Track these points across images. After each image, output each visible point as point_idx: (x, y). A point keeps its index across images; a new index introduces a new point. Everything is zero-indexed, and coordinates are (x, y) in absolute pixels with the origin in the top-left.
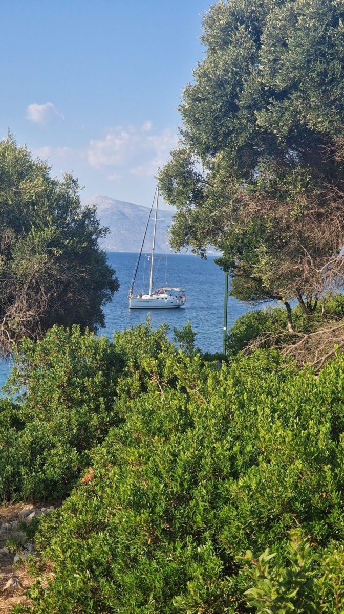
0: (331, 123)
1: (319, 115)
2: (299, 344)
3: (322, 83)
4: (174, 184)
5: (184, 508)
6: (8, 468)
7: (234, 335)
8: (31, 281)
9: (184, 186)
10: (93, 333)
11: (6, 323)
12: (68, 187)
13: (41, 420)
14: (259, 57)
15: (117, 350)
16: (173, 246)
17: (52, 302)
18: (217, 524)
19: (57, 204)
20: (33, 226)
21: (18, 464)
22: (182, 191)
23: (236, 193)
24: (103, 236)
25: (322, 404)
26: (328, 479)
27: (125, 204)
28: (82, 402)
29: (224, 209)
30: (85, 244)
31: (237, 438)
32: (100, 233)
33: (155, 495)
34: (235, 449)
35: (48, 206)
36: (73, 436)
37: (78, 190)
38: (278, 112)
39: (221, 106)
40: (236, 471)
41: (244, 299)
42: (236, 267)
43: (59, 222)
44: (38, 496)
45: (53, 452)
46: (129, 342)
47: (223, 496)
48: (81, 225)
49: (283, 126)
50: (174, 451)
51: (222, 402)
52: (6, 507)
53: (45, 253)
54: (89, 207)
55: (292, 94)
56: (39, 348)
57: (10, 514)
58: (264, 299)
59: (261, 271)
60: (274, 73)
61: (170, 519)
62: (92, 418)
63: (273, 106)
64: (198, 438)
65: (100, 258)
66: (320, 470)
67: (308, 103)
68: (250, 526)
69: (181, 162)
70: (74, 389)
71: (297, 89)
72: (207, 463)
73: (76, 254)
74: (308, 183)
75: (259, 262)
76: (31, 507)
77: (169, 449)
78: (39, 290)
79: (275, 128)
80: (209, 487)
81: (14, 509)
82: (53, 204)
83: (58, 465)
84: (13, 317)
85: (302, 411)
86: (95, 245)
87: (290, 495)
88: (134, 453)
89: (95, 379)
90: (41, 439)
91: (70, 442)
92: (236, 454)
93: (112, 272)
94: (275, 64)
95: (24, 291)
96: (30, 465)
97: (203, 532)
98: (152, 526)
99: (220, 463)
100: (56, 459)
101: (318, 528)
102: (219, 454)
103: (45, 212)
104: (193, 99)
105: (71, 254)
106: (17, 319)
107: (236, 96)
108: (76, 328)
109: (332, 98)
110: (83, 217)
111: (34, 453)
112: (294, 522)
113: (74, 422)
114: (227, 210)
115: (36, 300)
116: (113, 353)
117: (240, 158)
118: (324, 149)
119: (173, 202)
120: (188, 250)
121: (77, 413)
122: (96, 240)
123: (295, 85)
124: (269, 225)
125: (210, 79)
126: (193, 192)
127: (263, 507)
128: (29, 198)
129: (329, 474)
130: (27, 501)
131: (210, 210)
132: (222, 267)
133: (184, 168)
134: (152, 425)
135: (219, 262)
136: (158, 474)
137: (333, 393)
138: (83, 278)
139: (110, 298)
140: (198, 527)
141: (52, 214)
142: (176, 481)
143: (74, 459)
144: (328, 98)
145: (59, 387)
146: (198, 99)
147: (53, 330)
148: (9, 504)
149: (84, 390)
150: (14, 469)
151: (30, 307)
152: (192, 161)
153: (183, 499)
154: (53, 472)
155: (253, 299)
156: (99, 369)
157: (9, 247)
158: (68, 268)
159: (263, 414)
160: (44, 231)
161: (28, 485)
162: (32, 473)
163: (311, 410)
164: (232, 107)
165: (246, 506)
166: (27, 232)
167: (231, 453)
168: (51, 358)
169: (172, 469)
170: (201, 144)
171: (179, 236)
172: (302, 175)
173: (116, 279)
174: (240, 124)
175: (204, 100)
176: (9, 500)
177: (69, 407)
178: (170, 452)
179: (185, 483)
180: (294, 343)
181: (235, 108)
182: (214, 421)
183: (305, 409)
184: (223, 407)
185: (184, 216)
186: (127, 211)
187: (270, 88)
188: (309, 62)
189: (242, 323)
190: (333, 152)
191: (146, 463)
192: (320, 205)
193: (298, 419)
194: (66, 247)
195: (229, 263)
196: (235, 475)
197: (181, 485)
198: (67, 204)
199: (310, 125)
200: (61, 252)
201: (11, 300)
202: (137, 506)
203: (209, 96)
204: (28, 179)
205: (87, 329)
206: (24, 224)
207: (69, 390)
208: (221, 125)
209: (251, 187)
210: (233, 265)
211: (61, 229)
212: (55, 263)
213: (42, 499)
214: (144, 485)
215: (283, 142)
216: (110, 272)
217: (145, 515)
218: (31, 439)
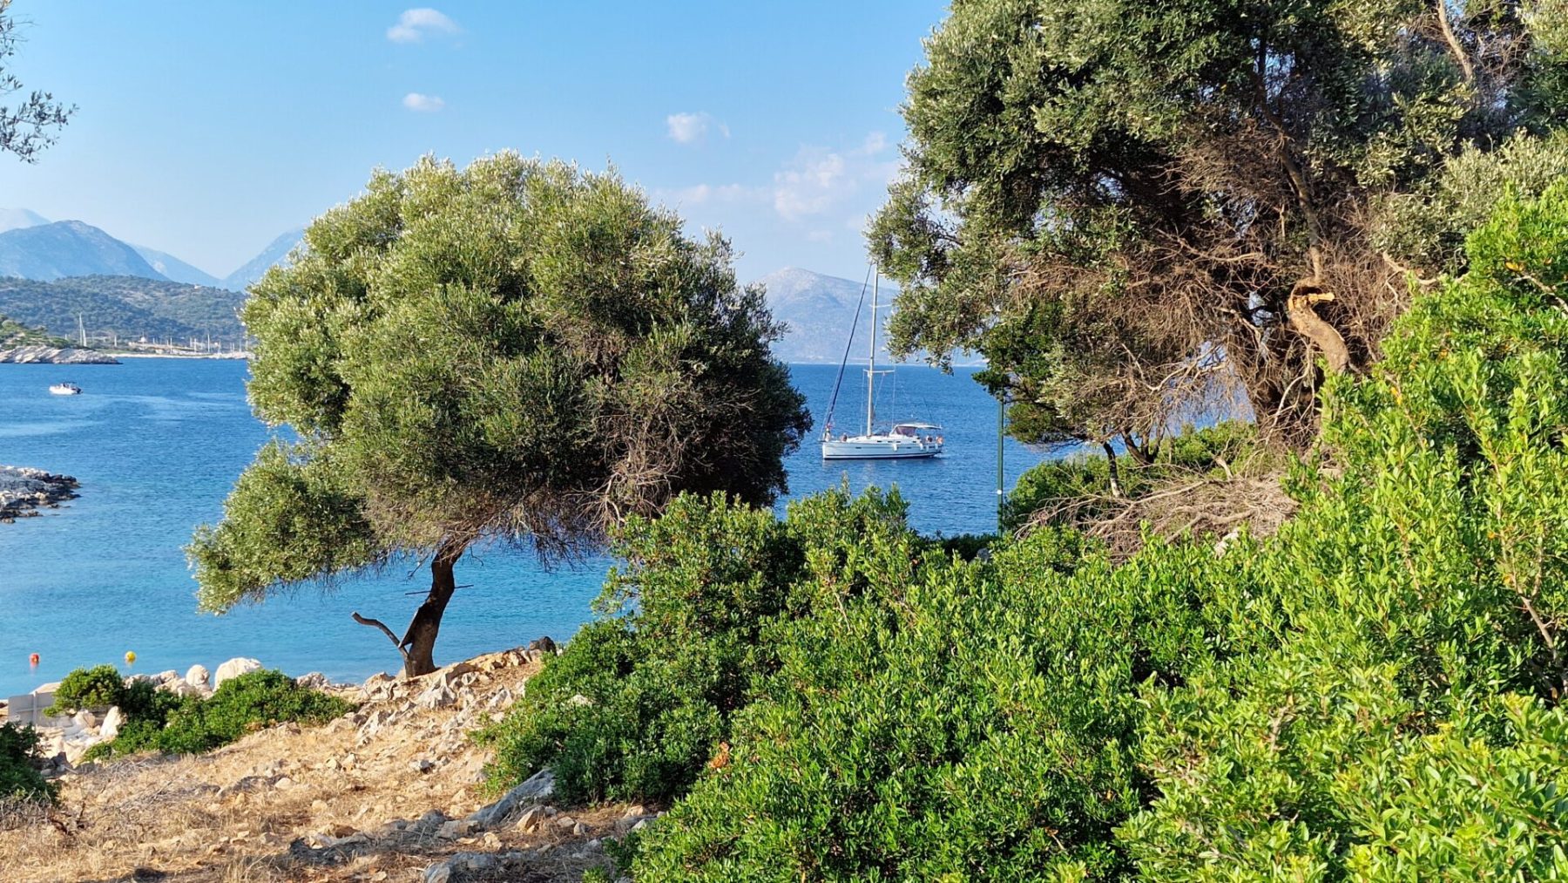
0: (1167, 124)
1: (1146, 110)
2: (1119, 518)
3: (1152, 53)
4: (895, 242)
5: (866, 818)
6: (601, 741)
7: (1014, 503)
8: (655, 418)
9: (912, 245)
10: (747, 505)
11: (613, 490)
12: (714, 254)
13: (660, 657)
14: (1038, 12)
15: (791, 533)
16: (893, 353)
17: (690, 453)
18: (923, 847)
19: (696, 283)
20: (655, 323)
21: (618, 735)
22: (908, 255)
23: (1004, 254)
24: (779, 337)
25: (1117, 628)
26: (1114, 765)
27: (836, 281)
28: (726, 625)
29: (981, 284)
30: (747, 352)
31: (962, 690)
32: (773, 332)
33: (813, 794)
34: (955, 710)
35: (682, 288)
36: (713, 686)
37: (732, 258)
38: (1073, 106)
39: (972, 104)
40: (957, 751)
41: (1032, 441)
42: (1011, 386)
43: (701, 316)
44: (651, 790)
45: (676, 713)
46: (811, 519)
47: (935, 796)
48: (740, 319)
49: (1082, 131)
50: (847, 714)
51: (935, 625)
52: (598, 811)
53: (677, 369)
54: (754, 288)
55: (1098, 74)
56: (654, 533)
57: (602, 823)
58: (1066, 440)
59: (1052, 392)
60: (1065, 39)
61: (840, 835)
62: (744, 653)
63: (1064, 95)
64: (889, 690)
65: (778, 376)
66: (1098, 748)
67: (1127, 89)
68: (975, 852)
69: (907, 203)
70: (714, 602)
71: (1106, 66)
72: (905, 738)
73: (732, 370)
74: (1131, 234)
75: (1051, 376)
76: (641, 810)
77: (838, 710)
78: (667, 432)
79: (1069, 135)
80: (910, 780)
81: (610, 814)
82: (688, 284)
83: (684, 736)
84: (623, 479)
85: (1079, 641)
86: (765, 353)
87: (1044, 795)
88: (776, 718)
89: (751, 584)
90: (658, 691)
91: (708, 696)
92: (956, 718)
93: (800, 400)
94: (1067, 22)
95: (643, 435)
96: (637, 736)
97: (900, 861)
98: (808, 850)
99: (929, 736)
100: (683, 726)
101: (1097, 855)
102: (926, 720)
103: (676, 298)
104: (923, 93)
105: (720, 371)
106: (632, 482)
107: (999, 85)
108: (719, 495)
109: (1171, 79)
110: (742, 306)
111: (646, 715)
112: (1054, 843)
113: (714, 661)
114: (987, 286)
115: (664, 450)
116: (782, 539)
117: (1009, 192)
118: (1162, 170)
119: (894, 275)
120: (921, 358)
121: (721, 644)
122: (766, 345)
123: (1103, 59)
124: (1068, 310)
125: (951, 57)
126: (929, 256)
127: (996, 816)
128: (647, 277)
129: (1115, 757)
130: (634, 799)
131: (957, 287)
132: (987, 387)
133: (911, 213)
134: (824, 667)
135: (981, 378)
136: (818, 756)
137: (1137, 607)
138: (744, 410)
139: (796, 443)
140: (890, 852)
141: (688, 302)
142: (850, 768)
143: (714, 726)
144: (1163, 79)
145: (688, 599)
146: (932, 94)
147: (678, 500)
148: (602, 806)
149: (731, 605)
150: (611, 744)
151: (652, 462)
152: (925, 201)
153: (862, 801)
154: (677, 749)
155: (1047, 440)
156: (759, 567)
157: (616, 359)
158: (717, 395)
159: (1007, 647)
160: (674, 330)
161: (634, 772)
162: (640, 750)
163: (1096, 640)
164: (992, 105)
165: (966, 815)
166: (645, 334)
167: (949, 717)
168: (675, 549)
169: (843, 747)
170: (938, 171)
171: (902, 335)
172: (1120, 219)
173: (807, 411)
174: (1006, 135)
175: (942, 93)
176: (602, 799)
177: (706, 634)
178: (842, 716)
179: (866, 772)
180: (1111, 517)
181: (996, 106)
182: (921, 658)
183: (1084, 637)
184: (937, 634)
185: (912, 300)
186: (839, 292)
187: (1059, 67)
188: (1125, 16)
189: (1031, 482)
190: (1176, 176)
191: (798, 736)
192: (1154, 271)
193: (1071, 654)
194: (714, 357)
195: (1000, 379)
196: (955, 757)
197: (860, 775)
198: (715, 286)
199: (1134, 131)
200: (704, 367)
201: (620, 450)
202: (781, 813)
203: (950, 87)
204: (644, 241)
205: (738, 497)
206: (640, 319)
207: (706, 605)
208: (973, 137)
209: (1028, 245)
210: (1006, 382)
211: (703, 328)
212: (695, 385)
213: (656, 796)
214: (795, 775)
215: (1084, 163)
216: (797, 400)
217: (794, 827)
218: (640, 691)
